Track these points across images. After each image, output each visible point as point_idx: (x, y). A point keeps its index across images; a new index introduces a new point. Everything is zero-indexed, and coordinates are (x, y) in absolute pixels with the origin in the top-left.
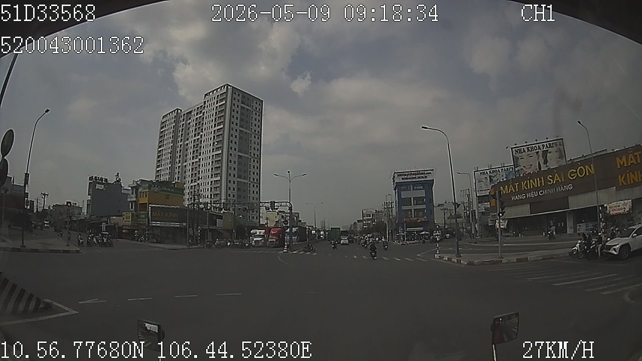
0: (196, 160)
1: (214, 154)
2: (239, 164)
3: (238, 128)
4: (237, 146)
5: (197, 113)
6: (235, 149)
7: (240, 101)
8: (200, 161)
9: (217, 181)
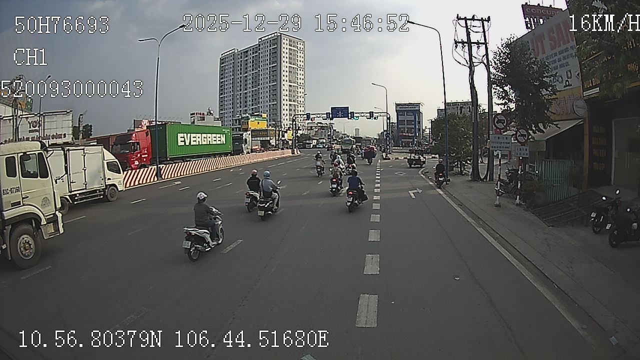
0: (256, 89)
1: (271, 84)
2: (289, 91)
3: (288, 65)
4: (287, 79)
5: (253, 53)
6: (287, 81)
7: (288, 44)
8: (259, 90)
9: (273, 105)
